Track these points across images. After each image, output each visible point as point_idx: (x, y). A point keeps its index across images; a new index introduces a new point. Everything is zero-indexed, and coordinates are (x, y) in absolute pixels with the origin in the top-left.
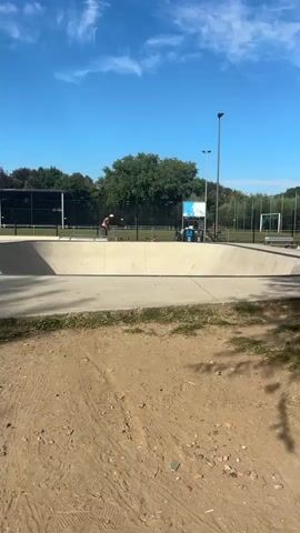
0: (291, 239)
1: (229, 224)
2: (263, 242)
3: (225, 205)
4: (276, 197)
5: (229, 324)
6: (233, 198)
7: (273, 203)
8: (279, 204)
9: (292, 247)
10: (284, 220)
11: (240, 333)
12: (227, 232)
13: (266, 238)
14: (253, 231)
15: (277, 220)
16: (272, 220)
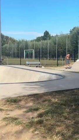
0: (39, 63)
1: (8, 55)
2: (25, 64)
3: (6, 45)
4: (31, 41)
5: (4, 110)
6: (10, 41)
7: (30, 45)
8: (33, 45)
9: (40, 67)
10: (36, 53)
11: (9, 114)
12: (7, 59)
13: (27, 62)
14: (21, 59)
15: (33, 53)
16: (30, 53)
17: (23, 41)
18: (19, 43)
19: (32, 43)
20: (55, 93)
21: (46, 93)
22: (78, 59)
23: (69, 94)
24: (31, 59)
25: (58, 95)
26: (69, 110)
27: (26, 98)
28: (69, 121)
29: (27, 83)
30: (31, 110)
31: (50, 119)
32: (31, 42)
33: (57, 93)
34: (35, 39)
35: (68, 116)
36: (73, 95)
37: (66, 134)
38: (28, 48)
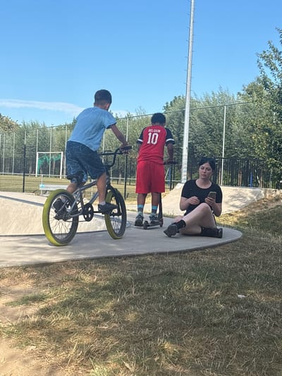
2: (36, 192)
7: (54, 138)
13: (41, 185)
14: (24, 175)
15: (60, 160)
16: (52, 160)
17: (34, 126)
18: (23, 132)
19: (59, 133)
20: (96, 264)
21: (73, 261)
22: (180, 182)
23: (131, 265)
24: (56, 177)
25: (103, 268)
26: (121, 300)
27: (18, 271)
28: (115, 325)
29: (26, 238)
30: (28, 300)
31: (69, 319)
32: (57, 130)
33: (101, 262)
34: (68, 123)
35: (113, 315)
36: (140, 268)
37: (98, 351)
38: (49, 148)
